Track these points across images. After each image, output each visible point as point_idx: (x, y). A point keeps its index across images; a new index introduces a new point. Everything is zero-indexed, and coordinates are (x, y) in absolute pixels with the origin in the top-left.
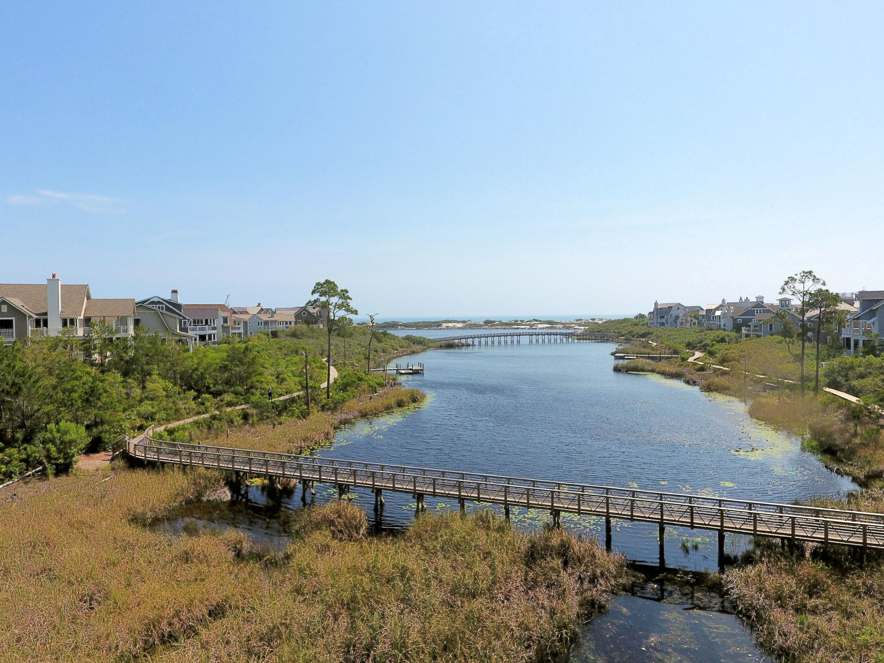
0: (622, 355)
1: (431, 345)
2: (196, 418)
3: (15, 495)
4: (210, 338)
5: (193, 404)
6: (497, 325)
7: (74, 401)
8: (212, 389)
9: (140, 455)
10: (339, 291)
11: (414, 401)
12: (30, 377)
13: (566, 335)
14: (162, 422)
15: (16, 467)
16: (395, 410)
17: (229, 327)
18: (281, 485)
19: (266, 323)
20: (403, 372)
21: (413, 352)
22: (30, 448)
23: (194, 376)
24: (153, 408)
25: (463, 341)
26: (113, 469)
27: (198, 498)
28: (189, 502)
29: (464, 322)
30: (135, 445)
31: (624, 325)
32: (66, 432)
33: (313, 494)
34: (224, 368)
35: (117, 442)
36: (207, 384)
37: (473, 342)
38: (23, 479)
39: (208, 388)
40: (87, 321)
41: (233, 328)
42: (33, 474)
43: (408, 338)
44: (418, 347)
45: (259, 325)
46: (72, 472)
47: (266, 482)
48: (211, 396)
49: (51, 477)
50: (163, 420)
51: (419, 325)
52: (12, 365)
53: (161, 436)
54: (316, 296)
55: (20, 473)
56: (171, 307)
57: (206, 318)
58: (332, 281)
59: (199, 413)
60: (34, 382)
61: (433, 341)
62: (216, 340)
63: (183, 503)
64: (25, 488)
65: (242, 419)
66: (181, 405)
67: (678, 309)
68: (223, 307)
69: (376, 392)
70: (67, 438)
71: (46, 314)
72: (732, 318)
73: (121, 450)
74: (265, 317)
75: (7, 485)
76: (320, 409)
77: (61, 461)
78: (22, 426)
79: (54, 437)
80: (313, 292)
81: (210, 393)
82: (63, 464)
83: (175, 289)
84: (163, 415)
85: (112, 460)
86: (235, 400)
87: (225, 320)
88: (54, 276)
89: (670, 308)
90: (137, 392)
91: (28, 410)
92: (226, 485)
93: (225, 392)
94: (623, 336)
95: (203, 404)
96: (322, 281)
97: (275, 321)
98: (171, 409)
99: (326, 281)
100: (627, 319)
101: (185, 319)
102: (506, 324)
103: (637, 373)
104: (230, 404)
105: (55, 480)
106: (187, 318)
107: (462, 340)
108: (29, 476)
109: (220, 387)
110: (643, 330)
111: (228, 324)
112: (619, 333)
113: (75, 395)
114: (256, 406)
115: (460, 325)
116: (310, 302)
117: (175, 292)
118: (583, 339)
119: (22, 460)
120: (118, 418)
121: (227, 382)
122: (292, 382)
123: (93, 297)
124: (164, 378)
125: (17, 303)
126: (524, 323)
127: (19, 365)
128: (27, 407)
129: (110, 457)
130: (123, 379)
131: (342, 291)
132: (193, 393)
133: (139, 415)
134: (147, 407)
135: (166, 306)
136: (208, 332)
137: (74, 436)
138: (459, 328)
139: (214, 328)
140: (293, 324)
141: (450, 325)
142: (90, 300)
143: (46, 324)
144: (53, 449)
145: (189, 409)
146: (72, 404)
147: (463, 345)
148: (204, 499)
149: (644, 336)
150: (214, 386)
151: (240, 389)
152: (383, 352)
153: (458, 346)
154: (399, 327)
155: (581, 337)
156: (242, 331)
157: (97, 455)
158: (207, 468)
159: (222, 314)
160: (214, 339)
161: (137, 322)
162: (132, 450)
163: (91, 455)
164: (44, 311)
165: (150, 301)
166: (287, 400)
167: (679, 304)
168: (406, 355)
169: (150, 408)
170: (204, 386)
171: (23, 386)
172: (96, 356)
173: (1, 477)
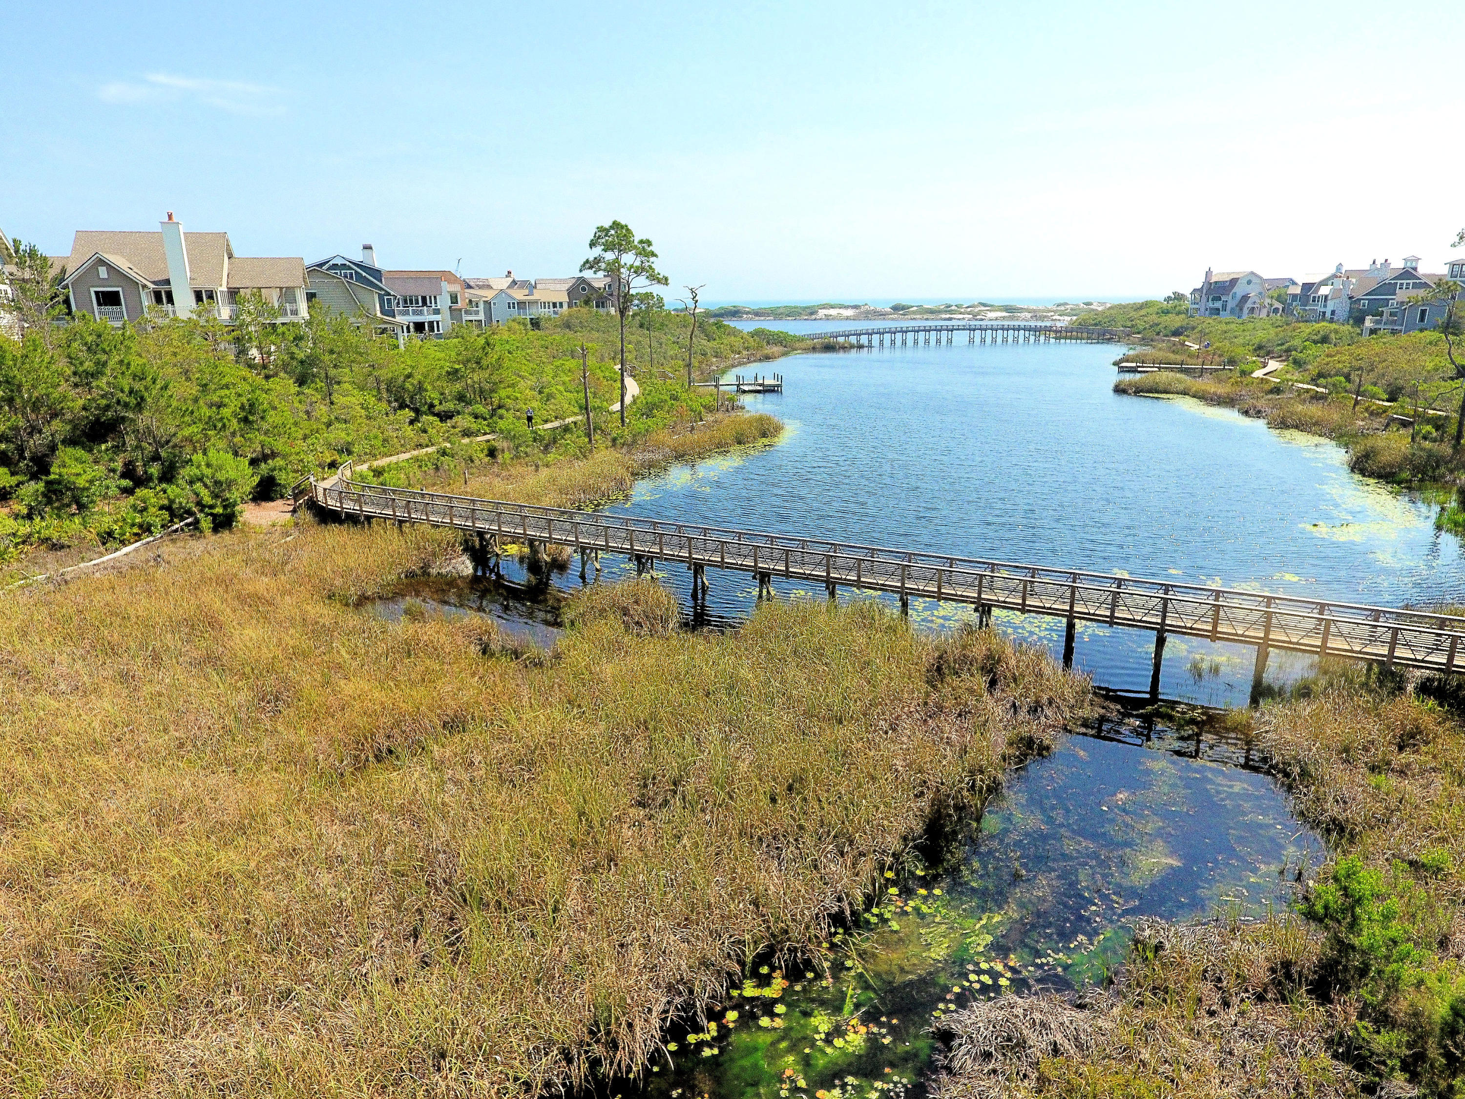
0: (1134, 365)
1: (797, 345)
2: (415, 453)
3: (159, 556)
4: (432, 329)
5: (409, 431)
6: (914, 313)
7: (225, 420)
8: (438, 408)
9: (333, 504)
10: (636, 243)
11: (764, 435)
12: (154, 380)
13: (1036, 330)
14: (364, 458)
15: (155, 517)
16: (731, 449)
17: (460, 310)
18: (548, 555)
19: (521, 305)
20: (746, 388)
21: (767, 358)
22: (172, 490)
23: (407, 385)
24: (348, 434)
25: (853, 339)
26: (296, 524)
27: (424, 570)
28: (411, 575)
29: (856, 307)
30: (325, 490)
31: (1143, 312)
32: (220, 468)
33: (597, 570)
34: (453, 375)
35: (299, 485)
36: (429, 401)
37: (870, 341)
38: (168, 534)
39: (432, 406)
40: (233, 293)
41: (467, 312)
42: (182, 528)
43: (756, 334)
44: (776, 349)
45: (509, 307)
46: (236, 526)
47: (526, 550)
48: (436, 418)
50: (365, 454)
51: (779, 311)
52: (126, 361)
53: (363, 477)
54: (598, 251)
55: (163, 527)
56: (364, 274)
57: (424, 295)
58: (623, 223)
59: (420, 446)
60: (162, 389)
61: (801, 339)
62: (441, 332)
63: (403, 576)
64: (172, 548)
65: (487, 456)
66: (391, 431)
67: (1249, 282)
68: (449, 276)
69: (701, 420)
70: (223, 476)
71: (167, 282)
72: (1350, 298)
73: (306, 498)
74: (519, 295)
75: (148, 543)
76: (610, 444)
77: (219, 510)
78: (156, 458)
79: (203, 475)
80: (592, 244)
81: (435, 415)
82: (222, 514)
83: (367, 243)
84: (364, 446)
85: (294, 511)
86: (474, 427)
87: (454, 299)
88: (170, 217)
89: (1234, 282)
90: (322, 410)
91: (161, 433)
92: (465, 550)
93: (458, 413)
94: (1139, 333)
95: (425, 431)
96: (607, 225)
97: (536, 302)
98: (376, 437)
99: (614, 223)
100: (1151, 302)
101: (389, 294)
102: (932, 312)
103: (1156, 395)
104: (467, 433)
105: (214, 537)
106: (392, 293)
107: (851, 337)
108: (176, 531)
109: (450, 406)
110: (1177, 321)
111: (459, 304)
112: (1133, 326)
113: (226, 412)
114: (509, 436)
115: (850, 312)
116: (587, 261)
117: (367, 248)
118: (1066, 338)
119: (162, 508)
120: (297, 449)
121: (461, 398)
122: (564, 400)
123: (236, 254)
124: (362, 389)
125: (121, 262)
126: (962, 310)
127: (136, 362)
128: (158, 427)
129: (291, 508)
130: (297, 389)
131: (641, 242)
132: (408, 414)
133: (328, 445)
134: (339, 434)
135: (356, 272)
136: (426, 317)
137: (232, 475)
138: (847, 318)
139: (437, 312)
140: (565, 306)
141: (833, 312)
142: (233, 260)
143: (170, 300)
144: (204, 492)
145: (404, 438)
146: (224, 426)
147: (852, 347)
148: (434, 571)
149: (1176, 333)
150: (441, 403)
151: (480, 409)
152: (716, 357)
153: (844, 348)
154: (745, 316)
155: (1062, 334)
156: (481, 316)
157: (272, 504)
158: (436, 526)
159: (447, 288)
160: (438, 330)
161: (311, 297)
162: (320, 497)
163: (263, 503)
164: (164, 277)
165: (331, 263)
166: (557, 428)
167: (1252, 273)
168: (755, 361)
169: (343, 435)
170: (426, 403)
171: (146, 394)
172: (254, 352)
173: (136, 530)
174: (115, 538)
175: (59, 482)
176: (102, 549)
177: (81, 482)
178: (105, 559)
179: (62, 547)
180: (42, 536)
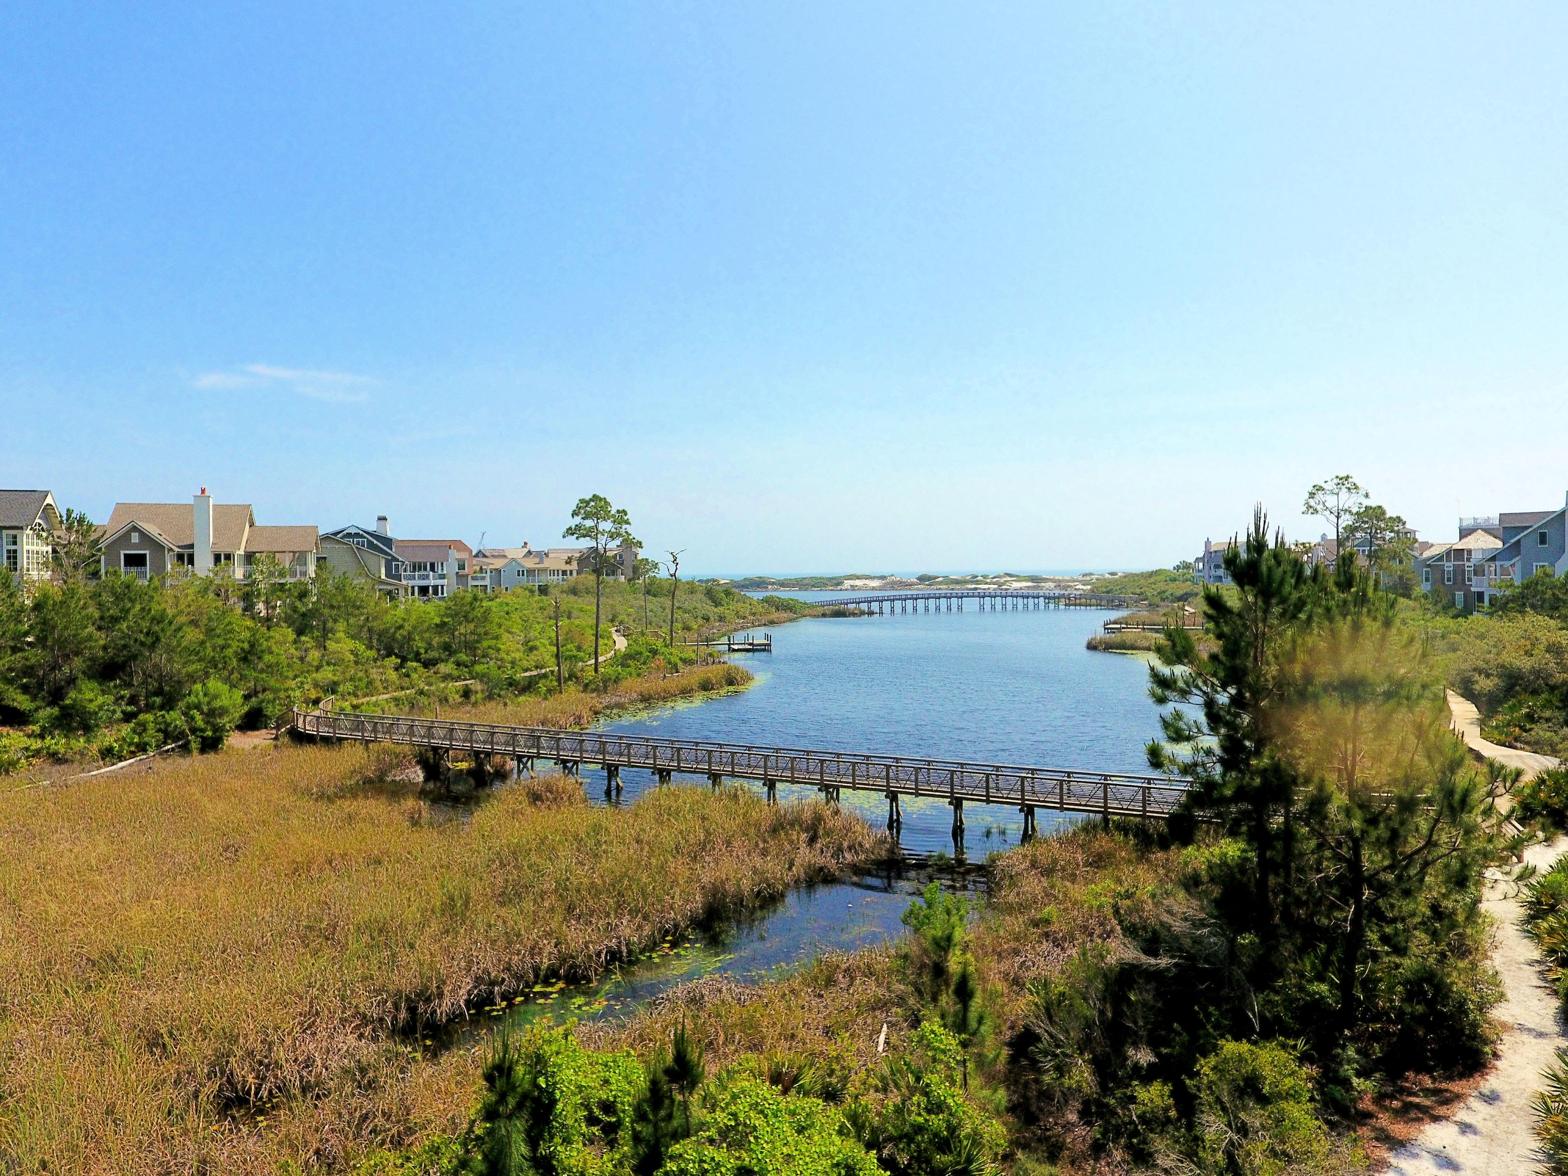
0: (1118, 626)
1: (806, 612)
2: (395, 694)
3: (150, 768)
4: (436, 592)
5: (393, 675)
6: (940, 583)
7: (226, 660)
8: (424, 656)
9: (311, 730)
10: (613, 512)
11: (731, 682)
12: (170, 623)
13: (1057, 598)
14: (347, 697)
15: (152, 736)
16: (695, 694)
17: (467, 576)
18: (492, 767)
19: (531, 572)
20: (736, 647)
21: (772, 623)
22: (170, 716)
23: (398, 636)
24: (335, 676)
25: (864, 606)
26: (276, 747)
27: (381, 779)
28: (368, 781)
29: (883, 578)
30: (305, 716)
31: (1152, 580)
32: (216, 697)
34: (442, 627)
35: (283, 716)
36: (415, 649)
38: (161, 754)
39: (418, 654)
40: (249, 558)
41: (473, 578)
42: (173, 749)
45: (519, 575)
46: (222, 749)
48: (418, 664)
49: (195, 753)
50: (349, 694)
51: (804, 582)
52: (147, 608)
55: (158, 747)
56: (375, 542)
57: (432, 561)
58: (602, 496)
59: (400, 688)
60: (175, 631)
62: (445, 595)
63: (361, 782)
64: (163, 764)
65: (461, 697)
66: (374, 674)
68: (459, 545)
69: (677, 672)
70: (217, 704)
71: (191, 546)
73: (288, 726)
74: (530, 564)
75: (142, 759)
76: (581, 689)
77: (210, 733)
78: (159, 692)
79: (199, 702)
80: (574, 514)
81: (418, 661)
82: (211, 738)
83: (382, 514)
84: (349, 687)
85: (276, 739)
86: (455, 673)
87: (461, 567)
88: (203, 491)
90: (314, 655)
91: (167, 670)
92: (418, 762)
93: (442, 661)
94: (1147, 599)
95: (408, 676)
96: (588, 497)
97: (545, 570)
98: (360, 680)
100: (1160, 570)
101: (398, 560)
103: (1124, 651)
104: (446, 677)
105: (200, 757)
106: (400, 559)
107: (861, 604)
108: (168, 751)
109: (434, 654)
110: (1182, 588)
111: (466, 571)
112: (1142, 593)
113: (228, 653)
114: (484, 680)
115: (875, 583)
116: (570, 528)
117: (382, 519)
119: (159, 730)
120: (286, 686)
121: (447, 647)
122: (546, 653)
123: (258, 523)
124: (353, 637)
125: (152, 530)
126: (988, 581)
127: (155, 608)
128: (166, 665)
129: (273, 735)
130: (295, 637)
131: (618, 512)
132: (394, 660)
133: (316, 685)
134: (327, 675)
135: (368, 540)
136: (432, 582)
137: (226, 703)
139: (442, 577)
140: (575, 573)
141: (858, 583)
142: (253, 528)
143: (191, 561)
144: (198, 717)
145: (387, 681)
147: (862, 613)
148: (389, 779)
150: (426, 652)
151: (463, 657)
154: (770, 587)
156: (487, 582)
157: (256, 733)
159: (454, 555)
160: (442, 593)
161: (320, 559)
162: (300, 724)
163: (249, 733)
164: (188, 543)
165: (345, 532)
166: (535, 676)
169: (330, 675)
170: (412, 651)
171: (161, 635)
172: (260, 606)
173: (133, 749)
174: (113, 755)
175: (72, 707)
176: (101, 763)
177: (92, 707)
178: (102, 771)
179: (66, 761)
180: (51, 751)
